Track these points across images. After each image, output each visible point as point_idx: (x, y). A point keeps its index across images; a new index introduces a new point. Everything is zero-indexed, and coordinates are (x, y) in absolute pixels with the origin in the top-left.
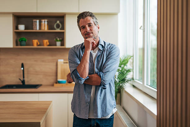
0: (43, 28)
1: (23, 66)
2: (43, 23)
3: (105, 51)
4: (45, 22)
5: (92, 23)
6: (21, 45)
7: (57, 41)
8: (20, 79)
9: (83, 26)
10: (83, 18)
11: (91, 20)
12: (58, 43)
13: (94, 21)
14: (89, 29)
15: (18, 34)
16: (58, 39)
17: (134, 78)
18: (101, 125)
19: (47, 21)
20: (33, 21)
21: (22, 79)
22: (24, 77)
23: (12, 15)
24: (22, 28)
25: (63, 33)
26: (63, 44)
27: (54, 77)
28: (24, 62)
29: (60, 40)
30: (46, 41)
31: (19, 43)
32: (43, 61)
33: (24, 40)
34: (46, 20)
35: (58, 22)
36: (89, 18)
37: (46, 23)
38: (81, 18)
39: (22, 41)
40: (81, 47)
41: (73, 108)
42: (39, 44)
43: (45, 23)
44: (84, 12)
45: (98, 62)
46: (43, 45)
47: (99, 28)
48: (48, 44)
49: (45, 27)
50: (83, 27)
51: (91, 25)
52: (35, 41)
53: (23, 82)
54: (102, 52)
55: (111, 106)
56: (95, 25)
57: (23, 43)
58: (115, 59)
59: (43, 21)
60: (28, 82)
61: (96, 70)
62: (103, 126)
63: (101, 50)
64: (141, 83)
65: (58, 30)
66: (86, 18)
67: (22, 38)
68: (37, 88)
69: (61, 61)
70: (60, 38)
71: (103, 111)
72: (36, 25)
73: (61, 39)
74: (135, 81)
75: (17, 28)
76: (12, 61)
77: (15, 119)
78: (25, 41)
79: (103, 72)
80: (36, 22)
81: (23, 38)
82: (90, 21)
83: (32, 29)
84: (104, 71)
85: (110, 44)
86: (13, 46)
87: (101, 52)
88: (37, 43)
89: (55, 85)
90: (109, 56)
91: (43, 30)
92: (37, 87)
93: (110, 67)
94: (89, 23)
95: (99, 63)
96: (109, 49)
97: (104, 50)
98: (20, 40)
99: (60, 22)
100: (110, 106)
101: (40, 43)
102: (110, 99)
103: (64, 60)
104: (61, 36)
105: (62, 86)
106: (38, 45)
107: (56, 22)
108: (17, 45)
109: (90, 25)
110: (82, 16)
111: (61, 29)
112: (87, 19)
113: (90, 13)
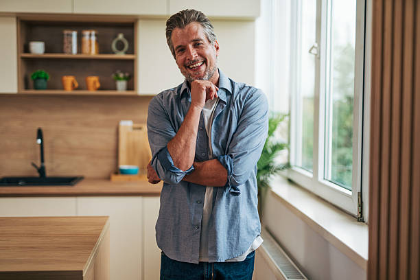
0: (86, 48)
1: (40, 134)
2: (86, 38)
3: (234, 104)
4: (90, 35)
5: (203, 37)
6: (36, 88)
7: (119, 79)
8: (34, 165)
9: (180, 46)
10: (180, 27)
11: (201, 32)
12: (121, 85)
13: (206, 34)
14: (195, 52)
15: (29, 63)
16: (121, 75)
17: (292, 163)
18: (227, 276)
19: (96, 35)
20: (63, 35)
21: (39, 164)
22: (42, 160)
23: (14, 20)
24: (38, 48)
25: (132, 62)
26: (131, 86)
27: (111, 161)
28: (43, 127)
29: (125, 78)
30: (93, 80)
31: (31, 83)
32: (86, 125)
33: (43, 76)
34: (93, 33)
35: (121, 37)
36: (195, 26)
37: (93, 39)
38: (175, 27)
39: (38, 78)
40: (175, 96)
41: (159, 237)
42: (76, 85)
43: (90, 38)
44: (183, 12)
45: (219, 130)
46: (87, 89)
47: (218, 48)
48: (98, 85)
49: (91, 49)
50: (180, 49)
51: (199, 44)
52: (69, 80)
53: (42, 170)
54: (228, 108)
55: (251, 233)
56: (210, 42)
57: (41, 83)
58: (258, 124)
59: (87, 33)
60: (52, 170)
61: (214, 149)
62: (229, 278)
63: (224, 102)
64: (311, 175)
65: (121, 55)
66: (188, 26)
67: (39, 71)
68: (72, 185)
69: (126, 125)
70: (124, 73)
71: (232, 245)
72: (71, 42)
73: (127, 75)
74: (293, 171)
75: (26, 49)
76: (15, 125)
77: (20, 262)
78: (46, 79)
79: (231, 156)
80: (71, 35)
81: (41, 73)
82: (196, 33)
83: (62, 52)
84: (233, 154)
85: (244, 87)
86: (18, 90)
87: (225, 106)
88: (73, 85)
89: (115, 178)
90: (246, 117)
91: (86, 53)
92: (73, 183)
93: (248, 142)
94: (194, 38)
95: (221, 133)
96: (243, 99)
97: (231, 103)
98: (35, 77)
99: (125, 37)
100: (249, 232)
101: (79, 83)
102: (248, 217)
103: (134, 122)
104: (128, 69)
105: (130, 180)
106: (74, 88)
107: (116, 36)
108: (27, 87)
109: (197, 44)
110: (177, 22)
111: (127, 53)
112: (189, 29)
113: (198, 12)
